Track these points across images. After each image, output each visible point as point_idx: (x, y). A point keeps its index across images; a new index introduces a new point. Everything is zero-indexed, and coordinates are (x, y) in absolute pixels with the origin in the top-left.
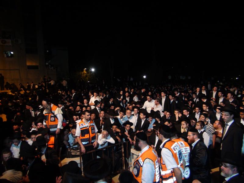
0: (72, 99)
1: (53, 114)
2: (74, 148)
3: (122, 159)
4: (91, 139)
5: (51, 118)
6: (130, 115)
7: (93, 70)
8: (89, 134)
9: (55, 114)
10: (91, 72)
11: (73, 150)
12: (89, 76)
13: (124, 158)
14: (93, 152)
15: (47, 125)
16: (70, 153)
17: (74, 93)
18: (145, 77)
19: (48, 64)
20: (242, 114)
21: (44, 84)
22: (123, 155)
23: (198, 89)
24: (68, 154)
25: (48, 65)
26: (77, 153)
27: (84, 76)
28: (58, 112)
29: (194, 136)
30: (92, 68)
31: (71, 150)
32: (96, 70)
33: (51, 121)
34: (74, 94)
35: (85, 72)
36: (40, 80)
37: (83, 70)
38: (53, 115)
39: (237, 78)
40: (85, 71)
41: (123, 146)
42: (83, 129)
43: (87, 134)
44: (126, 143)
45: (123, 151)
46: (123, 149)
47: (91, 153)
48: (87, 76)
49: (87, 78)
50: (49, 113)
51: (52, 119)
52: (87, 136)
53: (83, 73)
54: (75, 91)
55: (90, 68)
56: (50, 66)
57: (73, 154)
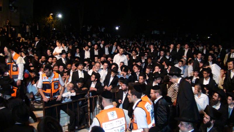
0: (35, 47)
1: (15, 63)
2: (37, 101)
3: (87, 114)
4: (52, 94)
5: (13, 67)
6: (98, 68)
7: (60, 16)
8: (50, 89)
9: (17, 63)
10: (58, 18)
11: (36, 103)
12: (55, 22)
13: (89, 113)
14: (57, 106)
15: (10, 74)
16: (33, 106)
17: (37, 41)
18: (117, 28)
19: (12, 5)
20: (205, 73)
21: (6, 29)
22: (89, 110)
23: (172, 46)
24: (31, 106)
25: (11, 7)
26: (40, 107)
27: (50, 22)
28: (20, 61)
29: (156, 94)
30: (58, 14)
31: (34, 103)
32: (63, 16)
33: (13, 71)
34: (37, 43)
35: (51, 18)
36: (3, 24)
37: (48, 16)
38: (15, 65)
39: (209, 37)
40: (51, 16)
41: (89, 101)
42: (45, 83)
43: (48, 89)
44: (93, 98)
45: (89, 106)
46: (89, 103)
47: (55, 107)
48: (52, 23)
49: (53, 25)
50: (11, 62)
51: (15, 69)
52: (48, 91)
53: (48, 18)
54: (38, 38)
55: (56, 14)
56: (13, 8)
57: (36, 107)
